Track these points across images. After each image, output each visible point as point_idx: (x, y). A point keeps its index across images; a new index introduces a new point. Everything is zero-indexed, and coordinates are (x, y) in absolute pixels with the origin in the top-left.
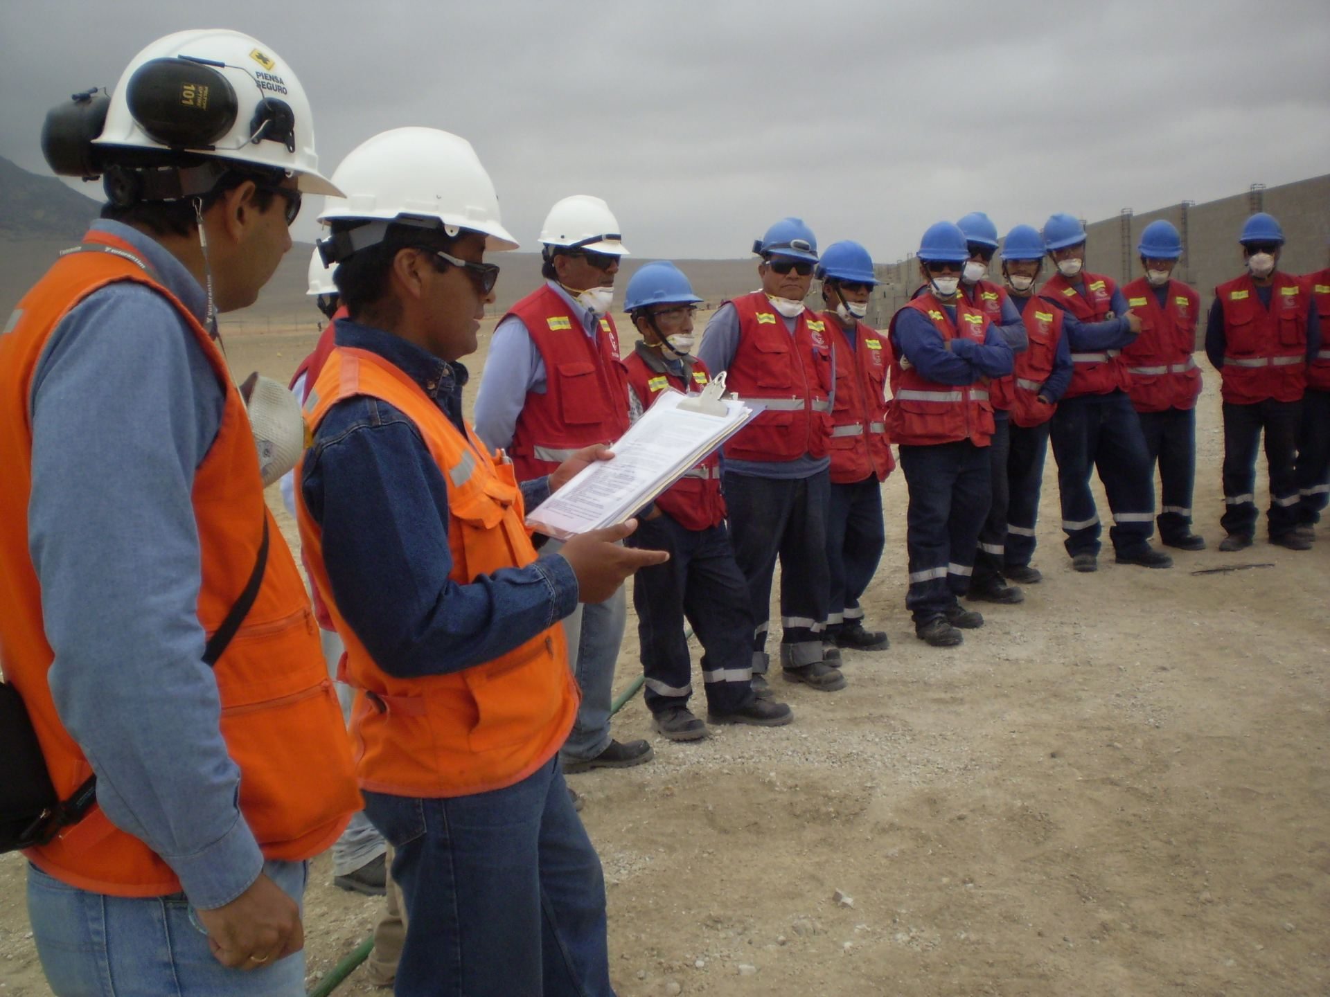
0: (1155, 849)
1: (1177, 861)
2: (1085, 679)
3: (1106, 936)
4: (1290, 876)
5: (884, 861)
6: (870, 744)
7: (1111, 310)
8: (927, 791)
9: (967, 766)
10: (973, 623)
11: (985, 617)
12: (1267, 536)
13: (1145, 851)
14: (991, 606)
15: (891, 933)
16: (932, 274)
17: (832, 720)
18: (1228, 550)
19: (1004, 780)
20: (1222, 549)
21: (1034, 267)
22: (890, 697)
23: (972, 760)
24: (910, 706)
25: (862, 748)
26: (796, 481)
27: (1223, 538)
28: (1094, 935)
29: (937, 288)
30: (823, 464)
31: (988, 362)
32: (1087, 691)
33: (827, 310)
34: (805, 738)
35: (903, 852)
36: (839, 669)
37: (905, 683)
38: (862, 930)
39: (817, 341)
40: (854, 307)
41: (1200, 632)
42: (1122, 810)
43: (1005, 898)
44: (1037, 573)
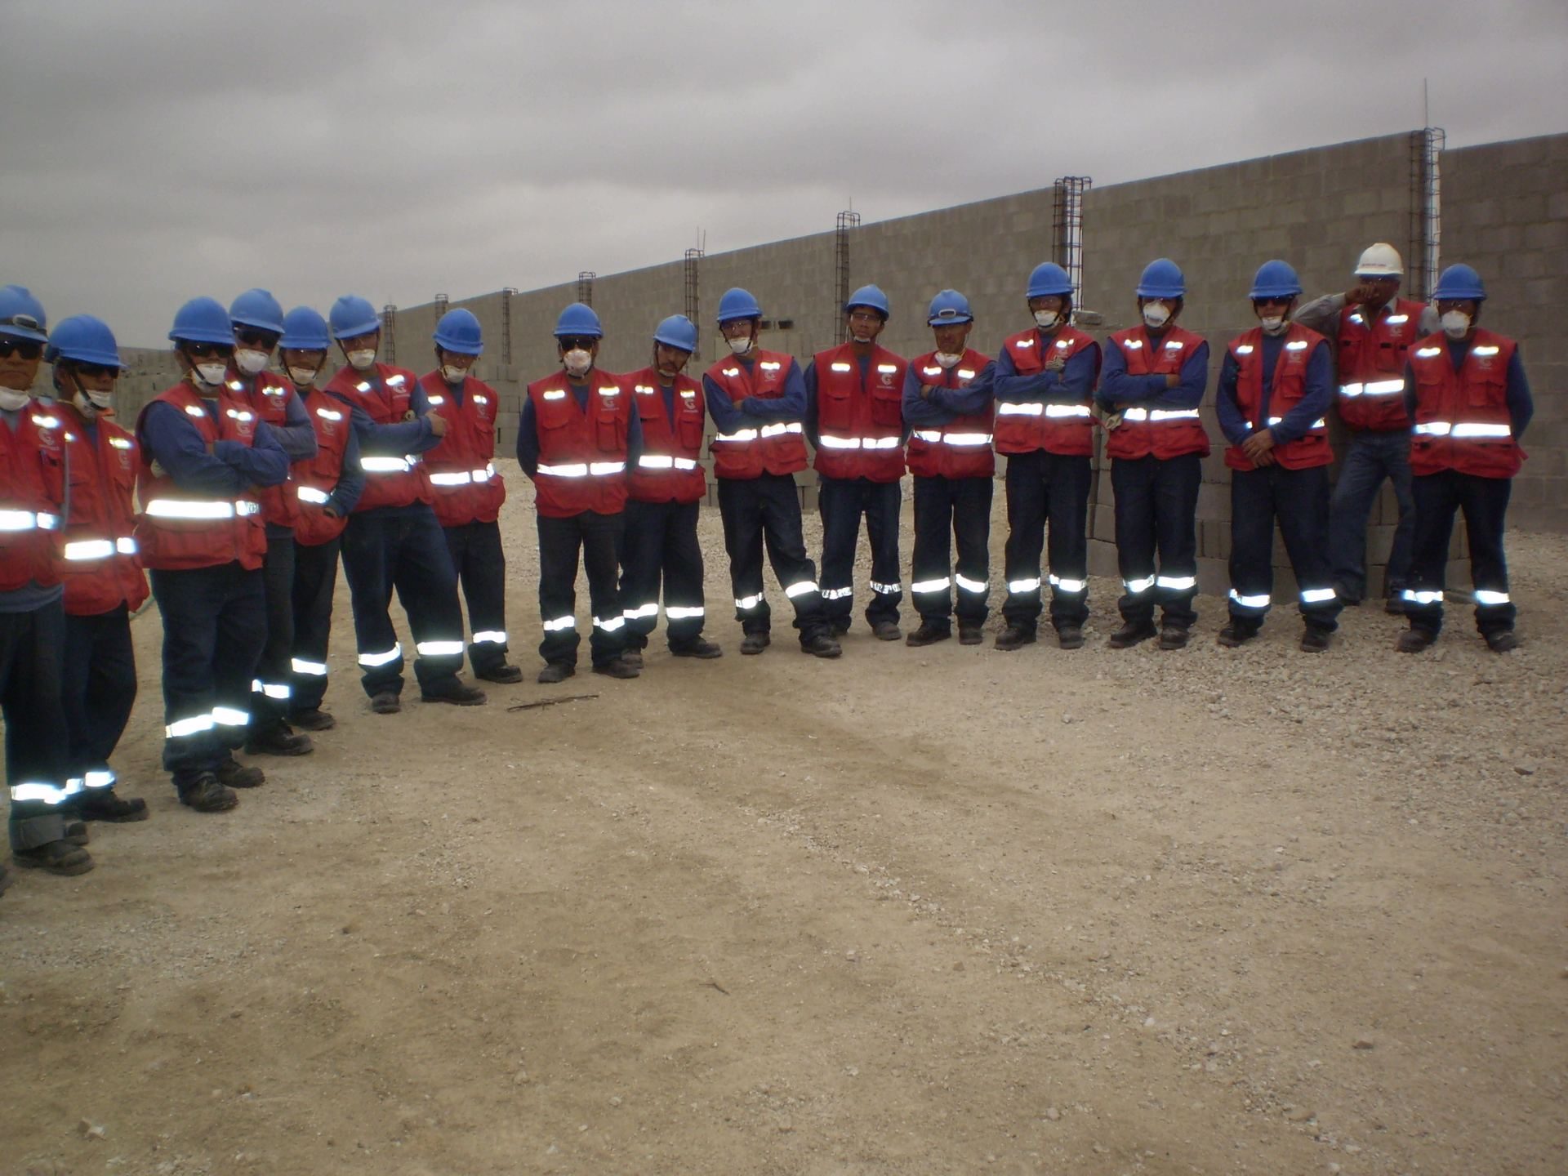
0: (463, 1029)
1: (488, 1039)
2: (384, 839)
3: (408, 1136)
4: (615, 1043)
5: (142, 1078)
6: (123, 936)
7: (410, 408)
8: (193, 987)
9: (242, 952)
10: (253, 780)
11: (267, 773)
12: (591, 665)
13: (452, 1033)
14: (276, 759)
15: (151, 1164)
16: (196, 359)
17: (76, 911)
18: (547, 681)
19: (287, 965)
20: (541, 681)
21: (318, 358)
22: (149, 877)
23: (250, 945)
24: (174, 886)
25: (113, 943)
26: (19, 614)
27: (542, 669)
28: (394, 1136)
29: (202, 377)
30: (55, 593)
31: (260, 468)
32: (386, 852)
33: (60, 400)
34: (43, 936)
35: (165, 1064)
36: (85, 847)
37: (168, 859)
38: (116, 1164)
39: (45, 440)
40: (96, 397)
41: (515, 775)
42: (425, 987)
43: (288, 1105)
44: (330, 717)
